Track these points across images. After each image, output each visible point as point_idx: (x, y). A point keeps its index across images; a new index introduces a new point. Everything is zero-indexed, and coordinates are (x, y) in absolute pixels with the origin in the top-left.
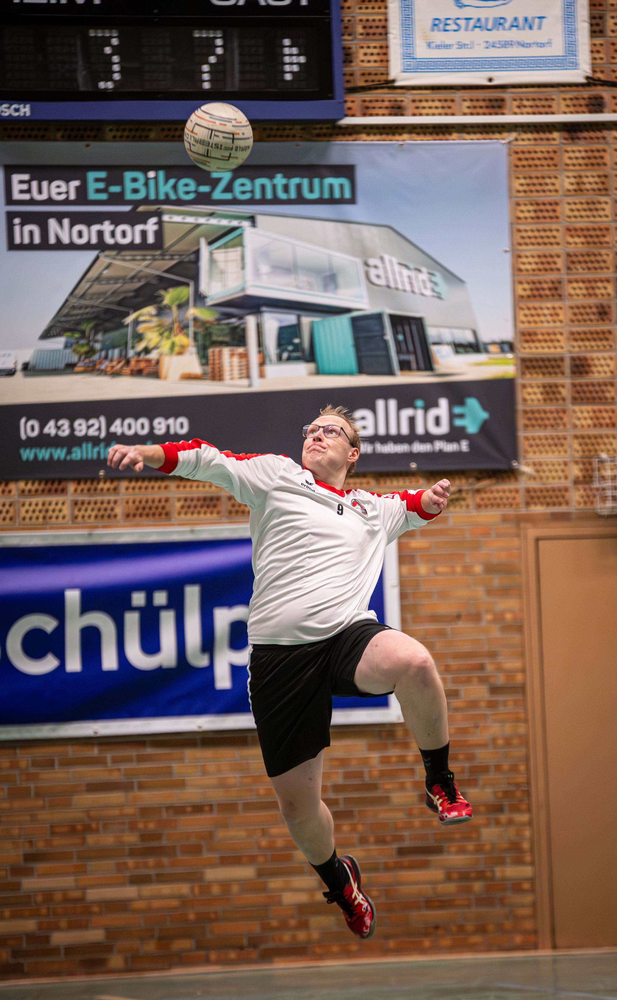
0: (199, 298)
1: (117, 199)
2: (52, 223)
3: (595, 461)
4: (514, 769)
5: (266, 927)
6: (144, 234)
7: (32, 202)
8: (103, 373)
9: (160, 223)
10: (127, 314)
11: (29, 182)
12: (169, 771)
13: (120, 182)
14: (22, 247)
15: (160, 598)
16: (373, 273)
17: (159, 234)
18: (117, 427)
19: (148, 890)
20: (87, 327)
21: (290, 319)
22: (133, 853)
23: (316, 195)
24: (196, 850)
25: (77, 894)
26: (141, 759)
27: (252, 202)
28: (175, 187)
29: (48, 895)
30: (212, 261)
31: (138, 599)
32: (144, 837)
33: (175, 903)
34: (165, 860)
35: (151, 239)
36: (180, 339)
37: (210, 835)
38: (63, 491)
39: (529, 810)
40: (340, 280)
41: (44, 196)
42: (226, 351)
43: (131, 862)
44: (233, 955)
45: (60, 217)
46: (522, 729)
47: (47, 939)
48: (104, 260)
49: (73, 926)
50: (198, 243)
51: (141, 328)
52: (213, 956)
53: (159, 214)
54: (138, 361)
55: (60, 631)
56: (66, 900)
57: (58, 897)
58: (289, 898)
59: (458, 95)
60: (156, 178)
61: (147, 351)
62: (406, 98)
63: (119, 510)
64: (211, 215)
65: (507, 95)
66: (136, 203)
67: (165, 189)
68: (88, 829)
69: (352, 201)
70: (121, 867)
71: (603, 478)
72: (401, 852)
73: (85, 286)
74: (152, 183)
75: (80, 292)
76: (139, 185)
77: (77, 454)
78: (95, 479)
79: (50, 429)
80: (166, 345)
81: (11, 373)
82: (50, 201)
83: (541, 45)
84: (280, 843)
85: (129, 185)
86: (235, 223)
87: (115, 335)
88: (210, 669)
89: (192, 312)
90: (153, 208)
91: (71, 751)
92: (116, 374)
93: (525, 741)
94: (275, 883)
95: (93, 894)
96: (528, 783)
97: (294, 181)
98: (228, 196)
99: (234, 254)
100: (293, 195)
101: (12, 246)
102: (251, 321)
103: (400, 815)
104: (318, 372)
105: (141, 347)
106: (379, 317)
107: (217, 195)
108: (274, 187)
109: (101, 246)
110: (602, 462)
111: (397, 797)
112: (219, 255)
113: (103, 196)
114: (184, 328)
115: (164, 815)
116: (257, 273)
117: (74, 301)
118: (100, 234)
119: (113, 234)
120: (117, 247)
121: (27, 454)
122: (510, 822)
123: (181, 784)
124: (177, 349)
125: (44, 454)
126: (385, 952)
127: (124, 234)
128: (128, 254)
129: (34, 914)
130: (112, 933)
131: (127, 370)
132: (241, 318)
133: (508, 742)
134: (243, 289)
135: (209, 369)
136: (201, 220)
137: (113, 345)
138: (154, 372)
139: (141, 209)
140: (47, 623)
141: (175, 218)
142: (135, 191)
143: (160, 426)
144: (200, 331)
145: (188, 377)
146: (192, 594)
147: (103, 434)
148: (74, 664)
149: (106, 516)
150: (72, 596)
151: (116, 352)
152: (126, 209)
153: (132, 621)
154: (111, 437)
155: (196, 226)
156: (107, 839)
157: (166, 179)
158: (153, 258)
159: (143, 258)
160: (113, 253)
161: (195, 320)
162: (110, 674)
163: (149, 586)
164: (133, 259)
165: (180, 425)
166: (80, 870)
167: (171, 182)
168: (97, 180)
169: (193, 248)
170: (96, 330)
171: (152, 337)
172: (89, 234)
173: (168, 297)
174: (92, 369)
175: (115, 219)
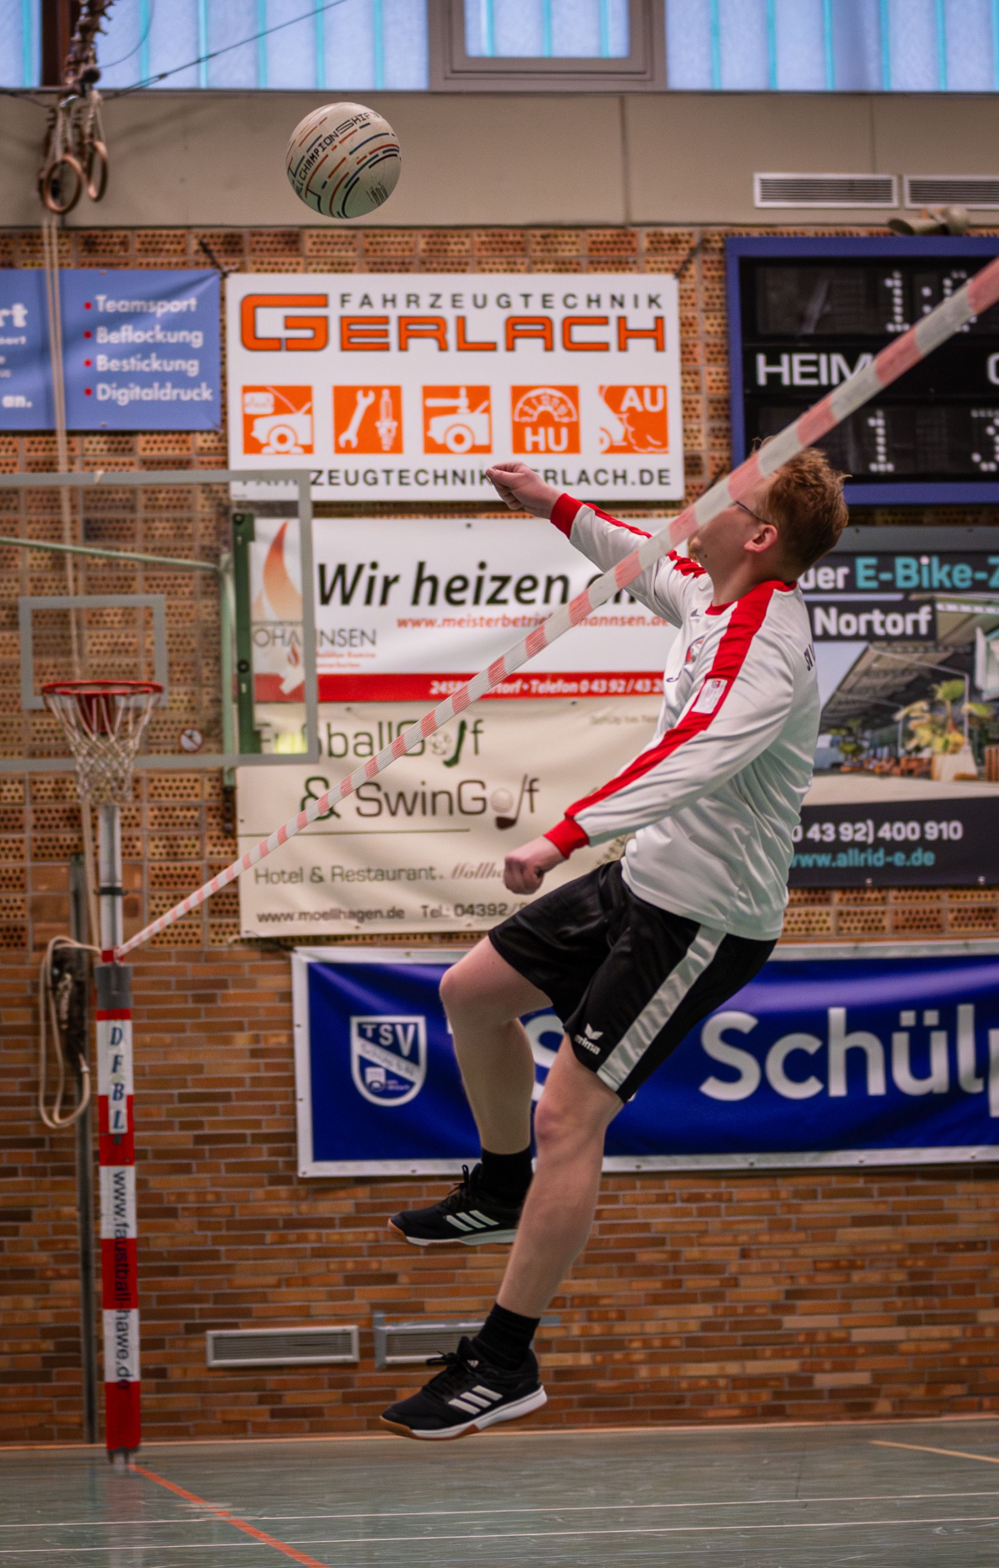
0: (975, 692)
1: (888, 587)
2: (820, 613)
6: (916, 624)
8: (871, 773)
9: (934, 612)
10: (896, 710)
12: (939, 1206)
13: (891, 569)
15: (931, 1018)
17: (932, 624)
18: (886, 832)
19: (916, 1332)
20: (854, 724)
22: (901, 1291)
24: (969, 1289)
25: (842, 1334)
26: (909, 1192)
28: (949, 575)
29: (811, 1335)
30: (989, 653)
31: (908, 1018)
32: (913, 1275)
33: (944, 1346)
34: (936, 1300)
35: (923, 630)
36: (955, 737)
37: (984, 1274)
38: (827, 901)
43: (898, 1301)
45: (827, 606)
47: (809, 1381)
48: (874, 652)
49: (838, 1368)
50: (973, 633)
51: (912, 725)
52: (987, 1402)
53: (932, 602)
54: (909, 761)
55: (823, 1053)
56: (830, 1340)
57: (821, 1337)
60: (930, 566)
61: (918, 749)
63: (887, 922)
64: (989, 603)
66: (907, 592)
67: (939, 575)
68: (852, 1266)
70: (887, 1307)
73: (853, 679)
74: (925, 571)
75: (847, 686)
76: (912, 572)
77: (843, 861)
78: (862, 888)
79: (815, 833)
80: (939, 744)
82: (818, 590)
85: (900, 572)
87: (884, 732)
88: (984, 1098)
89: (967, 707)
90: (926, 596)
91: (835, 1182)
92: (885, 774)
95: (858, 1335)
105: (911, 745)
107: (995, 582)
109: (871, 636)
112: (997, 647)
113: (874, 584)
114: (958, 725)
115: (935, 1253)
117: (841, 696)
118: (869, 624)
119: (883, 624)
120: (888, 639)
123: (952, 1219)
124: (950, 747)
125: (807, 861)
127: (895, 624)
128: (899, 646)
129: (797, 1354)
130: (879, 1377)
131: (896, 770)
135: (985, 769)
136: (978, 609)
137: (882, 744)
138: (926, 772)
139: (914, 597)
140: (810, 1044)
141: (948, 607)
142: (907, 578)
143: (932, 830)
144: (976, 728)
145: (963, 778)
146: (966, 1013)
147: (871, 840)
148: (838, 1088)
149: (873, 929)
150: (837, 1015)
151: (886, 750)
152: (897, 597)
153: (901, 1041)
154: (879, 843)
155: (972, 615)
156: (873, 1277)
157: (941, 565)
158: (926, 650)
159: (916, 650)
160: (883, 644)
161: (971, 716)
162: (877, 1098)
163: (919, 1005)
164: (905, 651)
165: (953, 830)
166: (846, 1309)
167: (946, 568)
168: (867, 567)
169: (968, 639)
170: (864, 727)
171: (924, 734)
172: (858, 624)
173: (942, 691)
174: (859, 769)
175: (886, 608)
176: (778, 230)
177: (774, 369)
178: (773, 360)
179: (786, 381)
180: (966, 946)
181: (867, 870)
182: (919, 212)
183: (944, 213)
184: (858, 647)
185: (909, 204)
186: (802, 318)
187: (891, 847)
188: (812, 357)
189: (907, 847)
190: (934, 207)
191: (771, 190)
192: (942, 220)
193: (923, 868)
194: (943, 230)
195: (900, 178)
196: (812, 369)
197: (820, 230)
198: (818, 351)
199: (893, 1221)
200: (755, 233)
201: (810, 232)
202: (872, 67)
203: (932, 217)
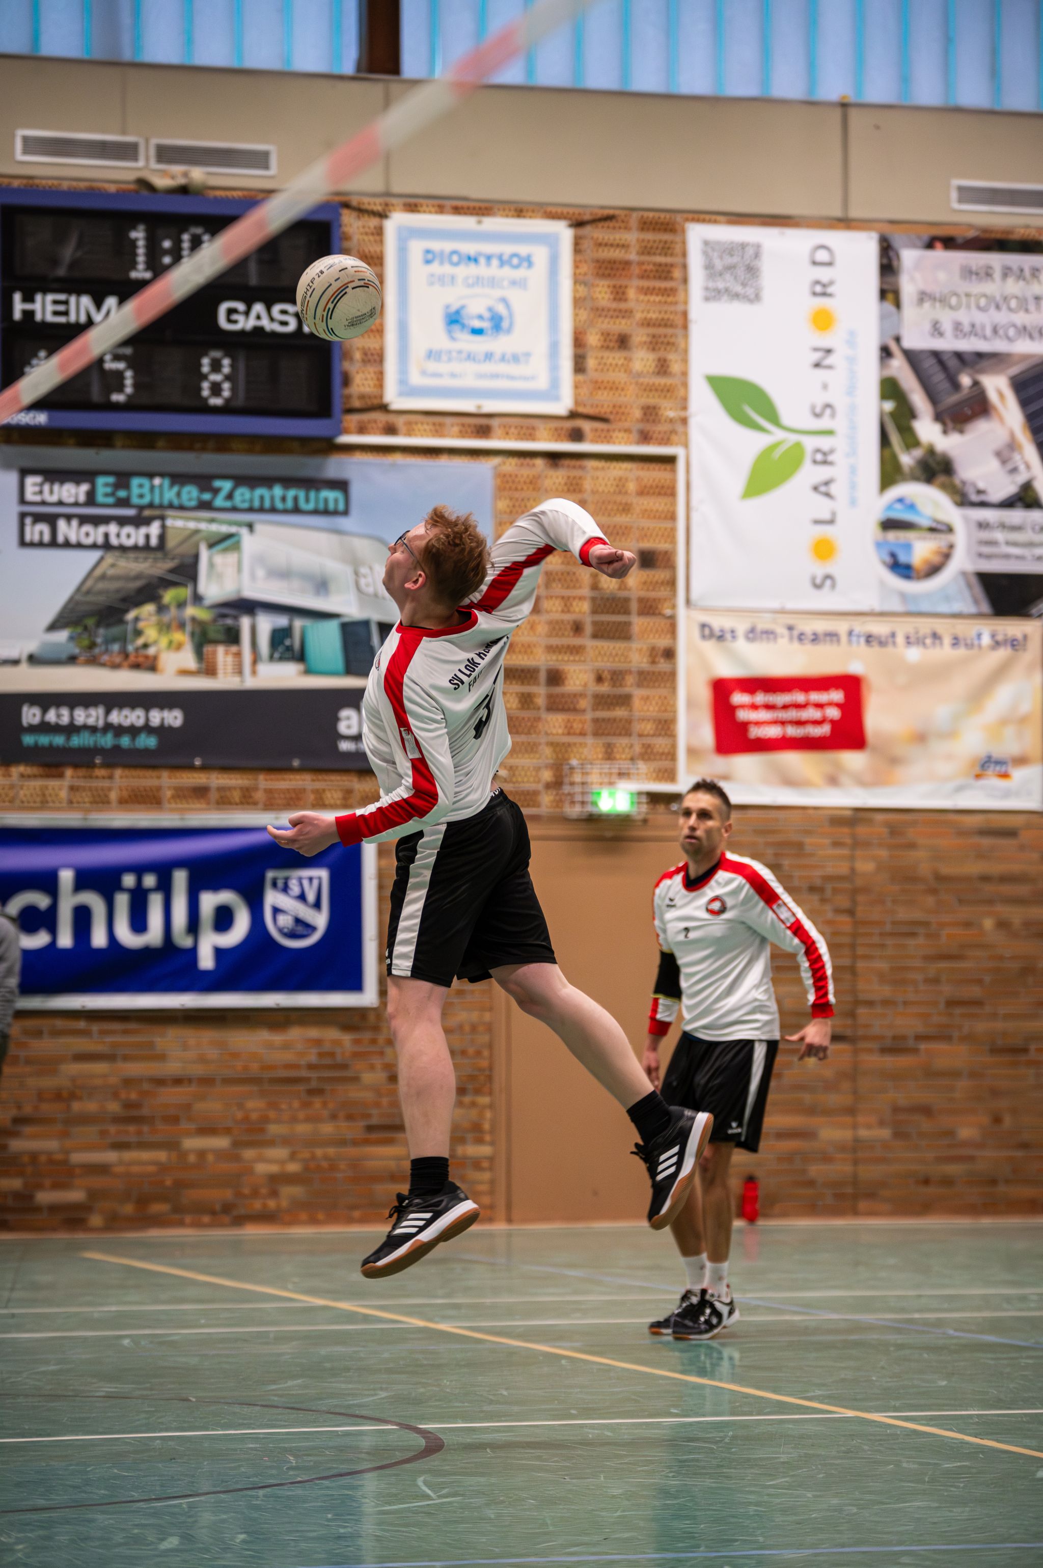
0: (197, 599)
1: (124, 503)
2: (62, 524)
3: (566, 768)
4: (478, 1053)
5: (239, 1194)
6: (147, 537)
7: (43, 503)
8: (103, 665)
9: (163, 527)
10: (126, 611)
11: (41, 485)
12: (151, 1045)
13: (127, 487)
14: (32, 545)
15: (150, 881)
16: (363, 582)
17: (162, 538)
18: (115, 717)
19: (129, 1155)
20: (90, 622)
21: (282, 621)
22: (117, 1120)
23: (311, 506)
24: (175, 1120)
25: (59, 1157)
26: (125, 1032)
27: (251, 510)
28: (179, 494)
29: (34, 1156)
30: (211, 565)
31: (129, 880)
32: (128, 1105)
33: (151, 1169)
34: (146, 1129)
35: (154, 542)
36: (178, 636)
37: (188, 1107)
38: (61, 776)
39: (490, 1093)
40: (332, 587)
41: (54, 498)
42: (221, 650)
43: (112, 1129)
44: (206, 1219)
45: (69, 518)
46: (487, 1016)
47: (31, 1197)
48: (110, 559)
49: (56, 1186)
50: (197, 547)
51: (141, 625)
52: (188, 1219)
53: (162, 518)
54: (137, 657)
55: (53, 909)
56: (51, 1162)
57: (43, 1158)
58: (262, 1168)
59: (448, 420)
60: (161, 486)
61: (146, 646)
62: (400, 421)
63: (113, 796)
64: (212, 521)
65: (495, 423)
66: (141, 508)
67: (170, 495)
68: (73, 1096)
69: (346, 513)
70: (103, 1133)
71: (572, 784)
72: (370, 1128)
73: (89, 583)
74: (157, 491)
75: (85, 588)
76: (146, 490)
77: (76, 741)
78: (91, 766)
79: (51, 716)
80: (164, 642)
81: (16, 662)
82: (60, 503)
83: (525, 378)
84: (254, 1116)
85: (135, 491)
86: (233, 529)
87: (115, 630)
88: (193, 952)
89: (191, 611)
90: (157, 512)
91: (59, 1023)
92: (115, 666)
93: (489, 1028)
94: (249, 1154)
95: (78, 1158)
96: (491, 1068)
97: (291, 493)
98: (228, 504)
99: (231, 558)
100: (290, 504)
101: (23, 543)
102: (245, 622)
103: (369, 1096)
104: (308, 672)
105: (140, 641)
106: (366, 623)
107: (219, 502)
108: (272, 499)
109: (107, 546)
110: (572, 768)
111: (368, 1077)
112: (219, 559)
113: (110, 500)
114: (182, 626)
115: (146, 1086)
116: (253, 576)
117: (78, 597)
118: (106, 536)
119: (118, 535)
120: (122, 549)
121: (28, 740)
122: (473, 1104)
123: (162, 1057)
124: (174, 645)
125: (44, 740)
126: (350, 1221)
127: (129, 536)
128: (132, 555)
129: (21, 1174)
130: (93, 1195)
131: (126, 664)
132: (236, 618)
133: (474, 1028)
134: (239, 591)
135: (204, 666)
136: (203, 526)
137: (114, 640)
138: (151, 666)
139: (147, 513)
140: (42, 901)
141: (177, 523)
142: (141, 496)
143: (156, 717)
144: (198, 630)
145: (184, 673)
146: (180, 878)
147: (101, 723)
148: (65, 940)
149: (101, 801)
150: (66, 877)
151: (116, 647)
152: (131, 512)
153: (122, 901)
154: (108, 727)
155: (197, 532)
156: (91, 1106)
157: (172, 485)
158: (155, 560)
159: (146, 559)
160: (117, 553)
161: (194, 620)
162: (99, 951)
163: (139, 870)
164: (136, 560)
165: (174, 718)
166: (65, 1135)
167: (176, 489)
168: (106, 485)
169: (193, 552)
170: (98, 625)
171: (151, 633)
172: (96, 534)
173: (169, 596)
174: (93, 661)
175: (122, 521)
176: (37, 181)
177: (28, 306)
178: (28, 298)
179: (38, 317)
180: (182, 819)
181: (96, 751)
182: (164, 173)
183: (185, 174)
184: (96, 555)
185: (154, 165)
186: (55, 262)
187: (119, 730)
188: (62, 297)
189: (133, 731)
190: (177, 169)
191: (31, 145)
192: (181, 181)
193: (146, 751)
194: (184, 190)
195: (147, 141)
196: (61, 308)
197: (74, 184)
198: (69, 292)
199: (110, 1057)
200: (16, 183)
201: (65, 185)
202: (126, 39)
203: (173, 177)
